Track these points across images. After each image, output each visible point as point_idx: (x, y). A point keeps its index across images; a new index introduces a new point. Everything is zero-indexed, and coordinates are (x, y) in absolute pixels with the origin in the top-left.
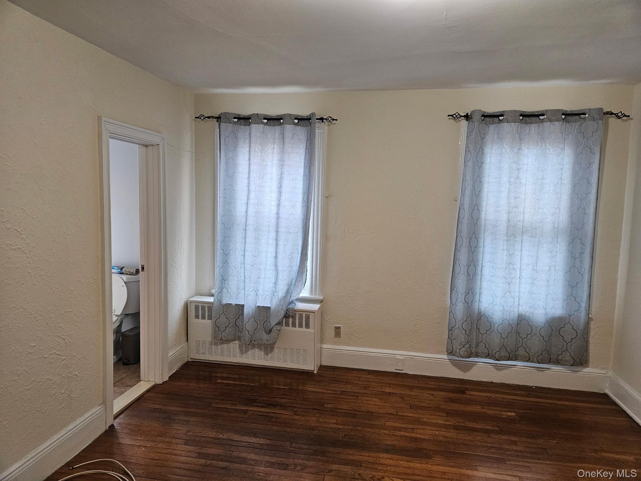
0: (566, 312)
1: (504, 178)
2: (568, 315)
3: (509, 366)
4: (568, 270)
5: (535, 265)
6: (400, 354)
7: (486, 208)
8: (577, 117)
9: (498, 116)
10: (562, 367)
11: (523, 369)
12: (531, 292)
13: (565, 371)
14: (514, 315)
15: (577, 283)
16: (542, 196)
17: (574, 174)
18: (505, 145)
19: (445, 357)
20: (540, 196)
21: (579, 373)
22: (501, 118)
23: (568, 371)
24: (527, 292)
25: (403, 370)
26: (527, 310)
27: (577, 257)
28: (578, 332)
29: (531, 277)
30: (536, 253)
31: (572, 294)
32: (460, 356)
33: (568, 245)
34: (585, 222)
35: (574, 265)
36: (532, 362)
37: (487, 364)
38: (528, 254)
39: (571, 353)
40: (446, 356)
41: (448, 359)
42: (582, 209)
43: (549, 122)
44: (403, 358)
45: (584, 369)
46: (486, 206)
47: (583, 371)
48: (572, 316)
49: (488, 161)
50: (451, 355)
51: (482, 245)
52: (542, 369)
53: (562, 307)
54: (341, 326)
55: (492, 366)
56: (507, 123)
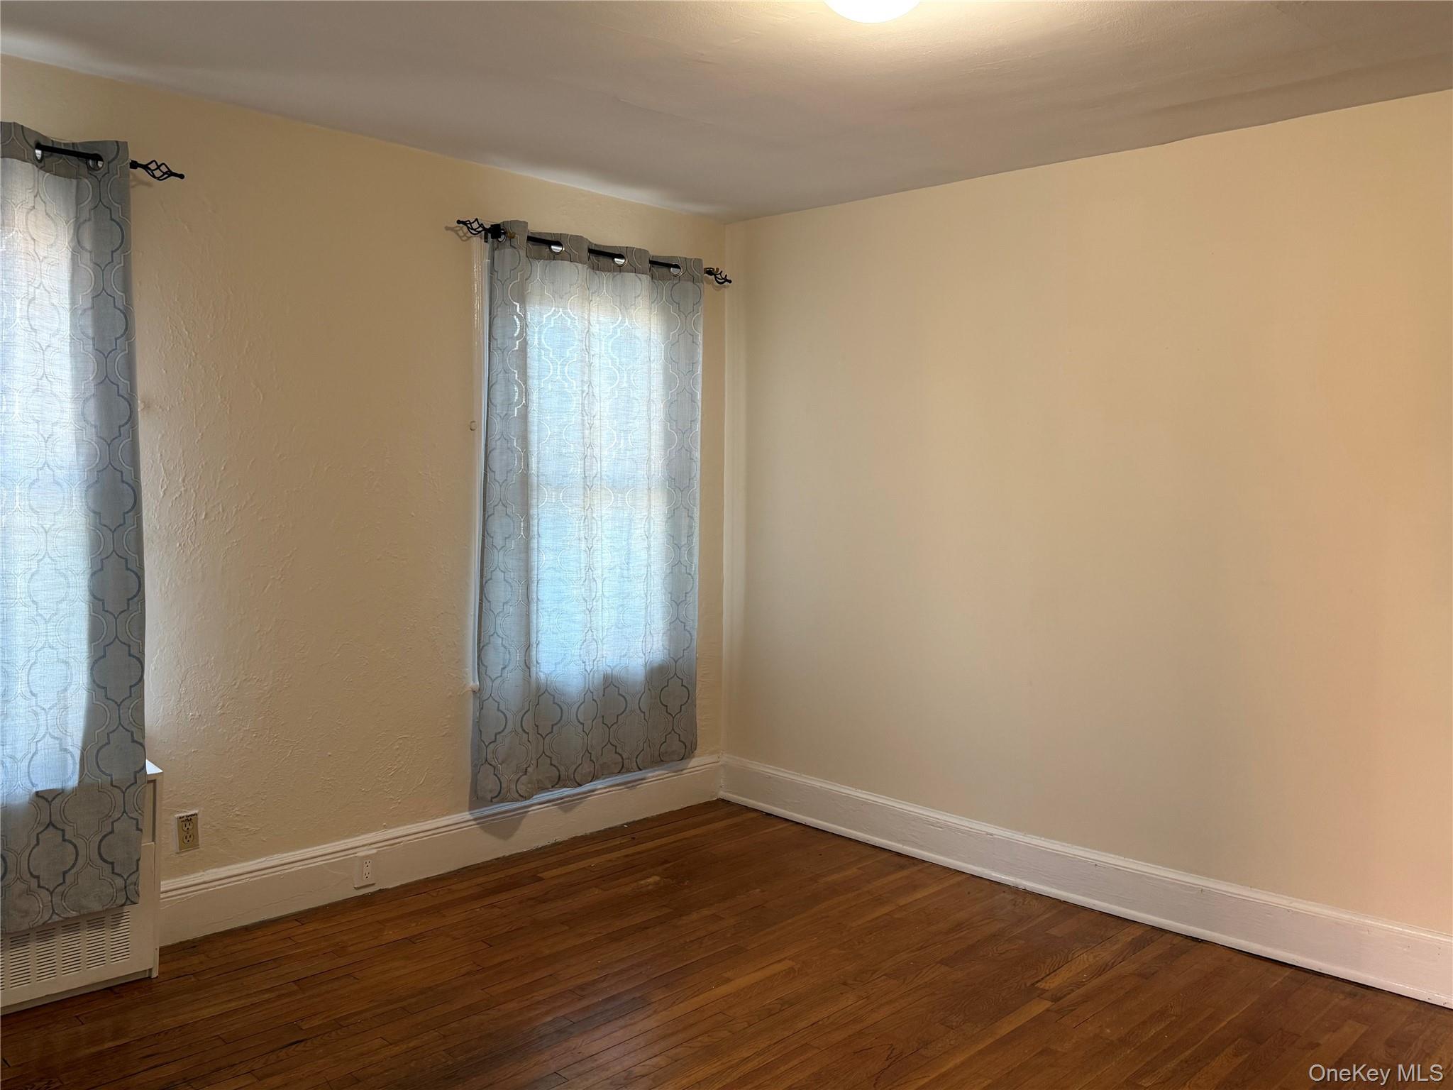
0: (669, 654)
1: (574, 381)
2: (673, 661)
3: (585, 795)
4: (668, 571)
5: (625, 566)
6: (365, 842)
7: (538, 447)
8: (665, 270)
9: (549, 243)
10: (662, 769)
11: (607, 792)
12: (620, 626)
13: (667, 775)
14: (598, 678)
15: (686, 593)
16: (631, 425)
17: (669, 382)
18: (569, 311)
19: (467, 815)
20: (628, 423)
21: (685, 771)
22: (556, 248)
23: (670, 775)
24: (612, 626)
25: (373, 884)
26: (614, 665)
27: (683, 543)
28: (690, 689)
29: (620, 593)
30: (624, 543)
31: (678, 618)
32: (520, 798)
33: (667, 522)
34: (692, 476)
35: (680, 561)
36: (629, 771)
37: (545, 805)
38: (609, 545)
39: (681, 733)
40: (467, 813)
41: (475, 820)
42: (686, 450)
43: (632, 272)
44: (375, 851)
45: (689, 763)
46: (538, 444)
47: (689, 766)
48: (681, 661)
49: (536, 342)
50: (498, 802)
51: (536, 533)
52: (634, 784)
53: (663, 645)
54: (196, 812)
55: (555, 805)
56: (571, 261)
